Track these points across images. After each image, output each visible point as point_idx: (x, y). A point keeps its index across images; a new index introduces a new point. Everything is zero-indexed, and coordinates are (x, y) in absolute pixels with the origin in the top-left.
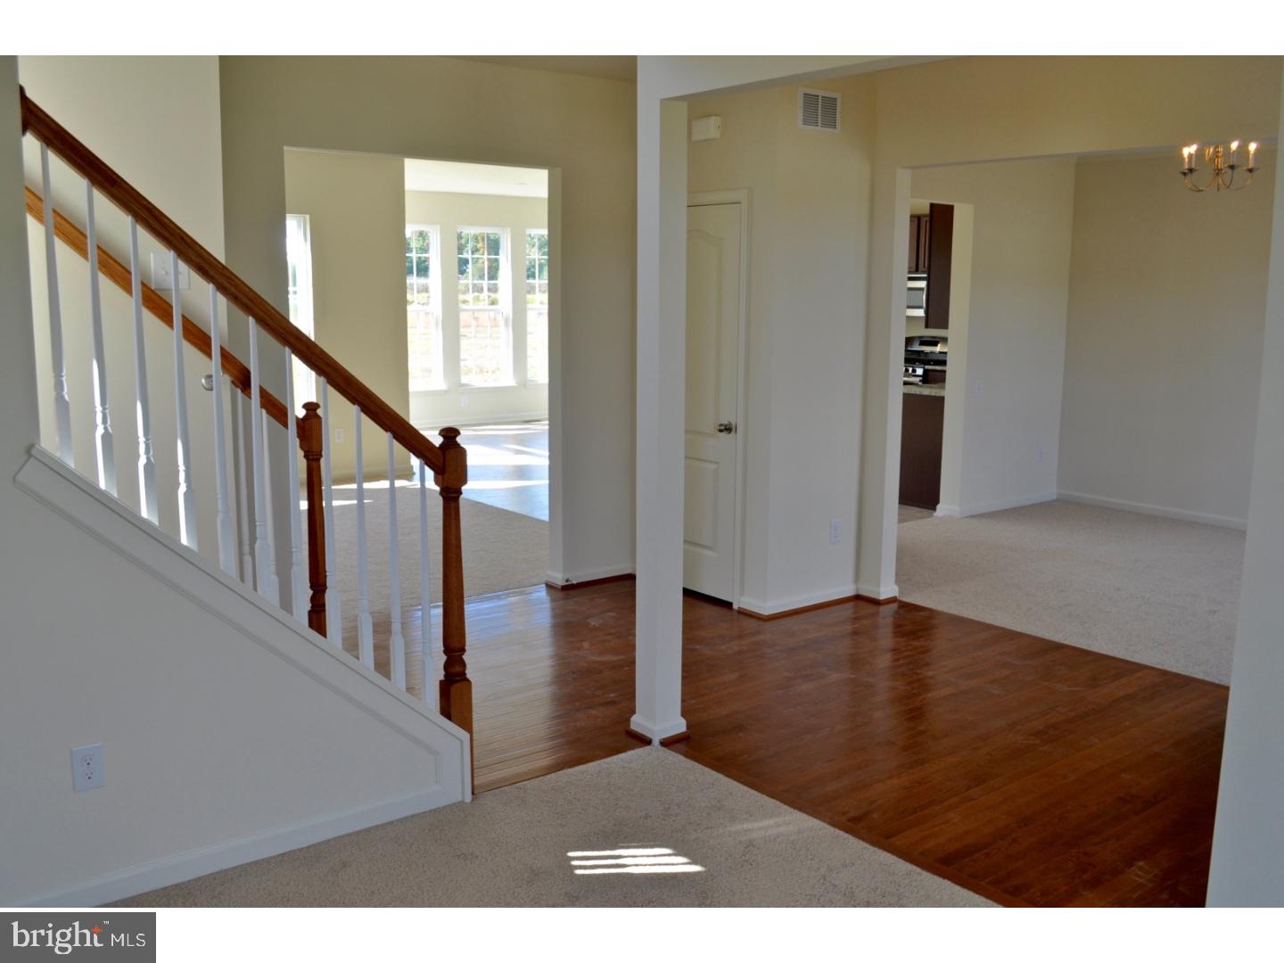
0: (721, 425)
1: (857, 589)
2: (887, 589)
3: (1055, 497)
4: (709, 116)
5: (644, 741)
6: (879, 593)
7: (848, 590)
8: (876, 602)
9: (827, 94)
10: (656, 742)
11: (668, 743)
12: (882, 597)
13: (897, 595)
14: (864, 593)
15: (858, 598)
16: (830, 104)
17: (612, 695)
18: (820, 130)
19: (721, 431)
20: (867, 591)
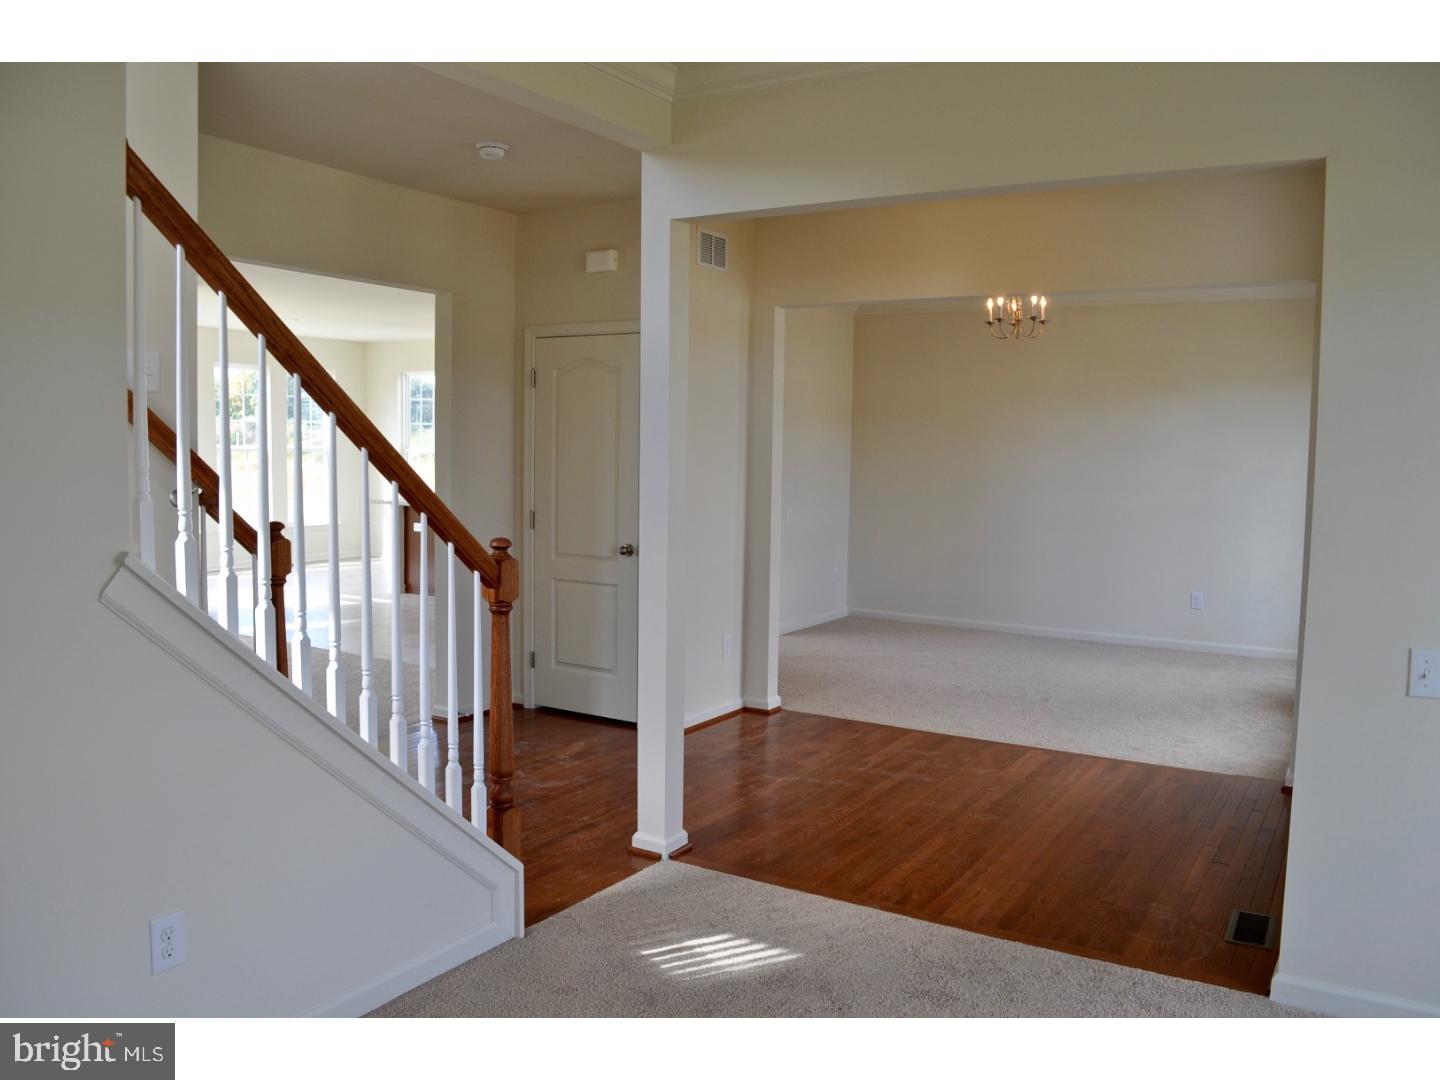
0: (623, 548)
1: (744, 702)
2: (773, 701)
3: (846, 614)
4: (607, 249)
5: (654, 858)
6: (767, 704)
7: (735, 704)
8: (765, 713)
9: (719, 235)
10: (665, 856)
11: (674, 857)
12: (770, 707)
13: (779, 704)
14: (749, 705)
15: (745, 710)
16: (721, 243)
17: (586, 818)
18: (714, 268)
19: (623, 553)
20: (754, 702)
